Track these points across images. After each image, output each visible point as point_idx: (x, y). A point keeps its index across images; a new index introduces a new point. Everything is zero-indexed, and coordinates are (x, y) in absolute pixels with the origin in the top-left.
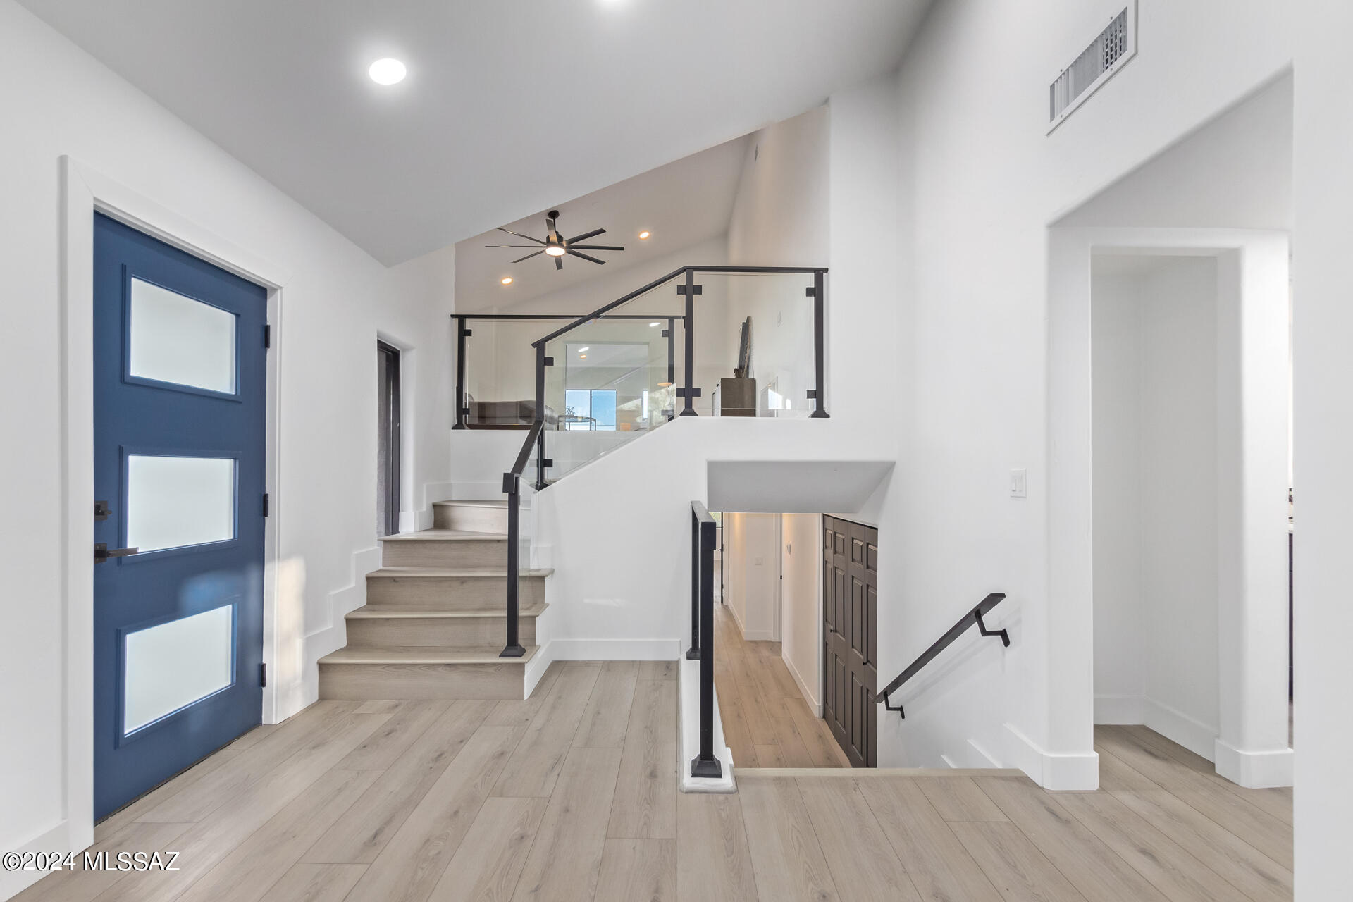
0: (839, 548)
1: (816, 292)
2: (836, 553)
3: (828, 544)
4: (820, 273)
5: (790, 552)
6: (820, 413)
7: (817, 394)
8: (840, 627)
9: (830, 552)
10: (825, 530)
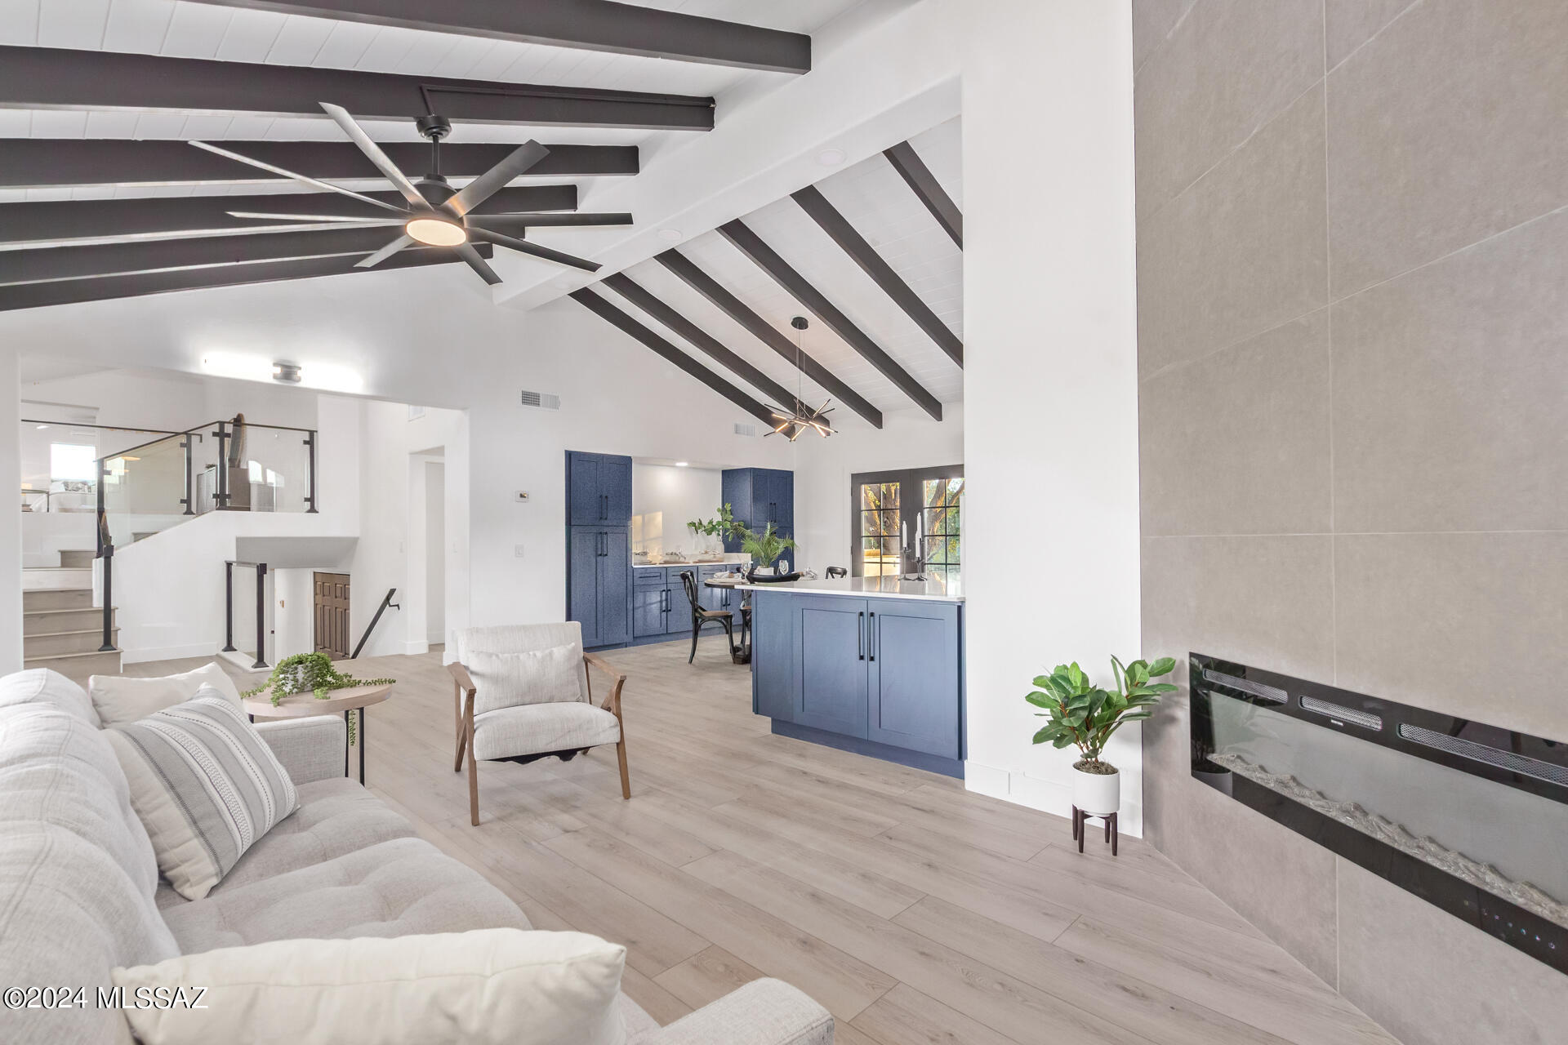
0: (326, 592)
1: (310, 443)
2: (324, 596)
3: (318, 591)
4: (312, 433)
5: (283, 606)
6: (312, 510)
7: (311, 500)
8: (327, 645)
9: (319, 597)
10: (315, 583)
